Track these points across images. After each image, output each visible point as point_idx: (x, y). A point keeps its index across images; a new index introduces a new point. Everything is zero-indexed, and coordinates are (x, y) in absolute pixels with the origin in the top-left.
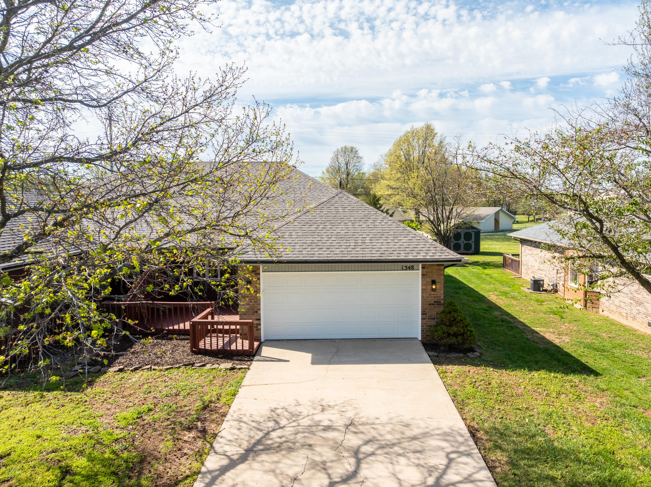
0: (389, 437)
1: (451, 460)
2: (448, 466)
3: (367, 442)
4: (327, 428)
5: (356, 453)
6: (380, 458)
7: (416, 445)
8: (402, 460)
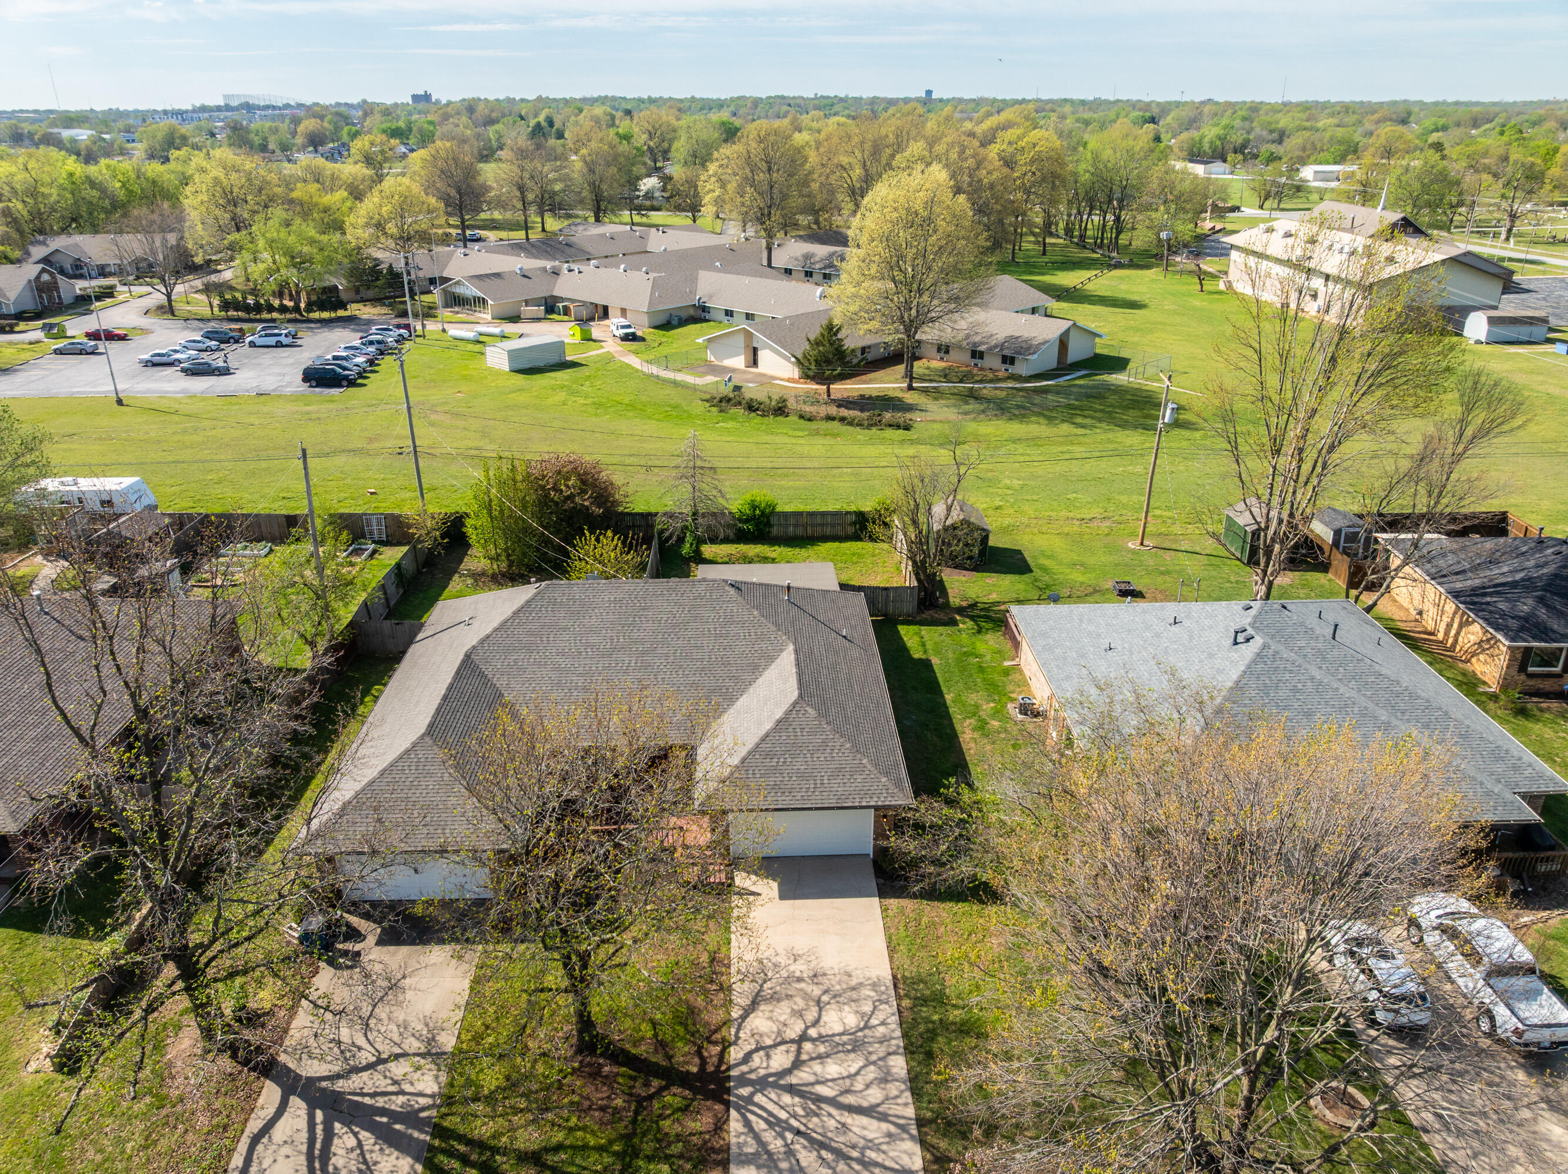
0: (838, 987)
1: (875, 1007)
2: (873, 1013)
3: (826, 992)
4: (800, 980)
5: (818, 1002)
6: (834, 1006)
7: (854, 995)
8: (846, 1008)
